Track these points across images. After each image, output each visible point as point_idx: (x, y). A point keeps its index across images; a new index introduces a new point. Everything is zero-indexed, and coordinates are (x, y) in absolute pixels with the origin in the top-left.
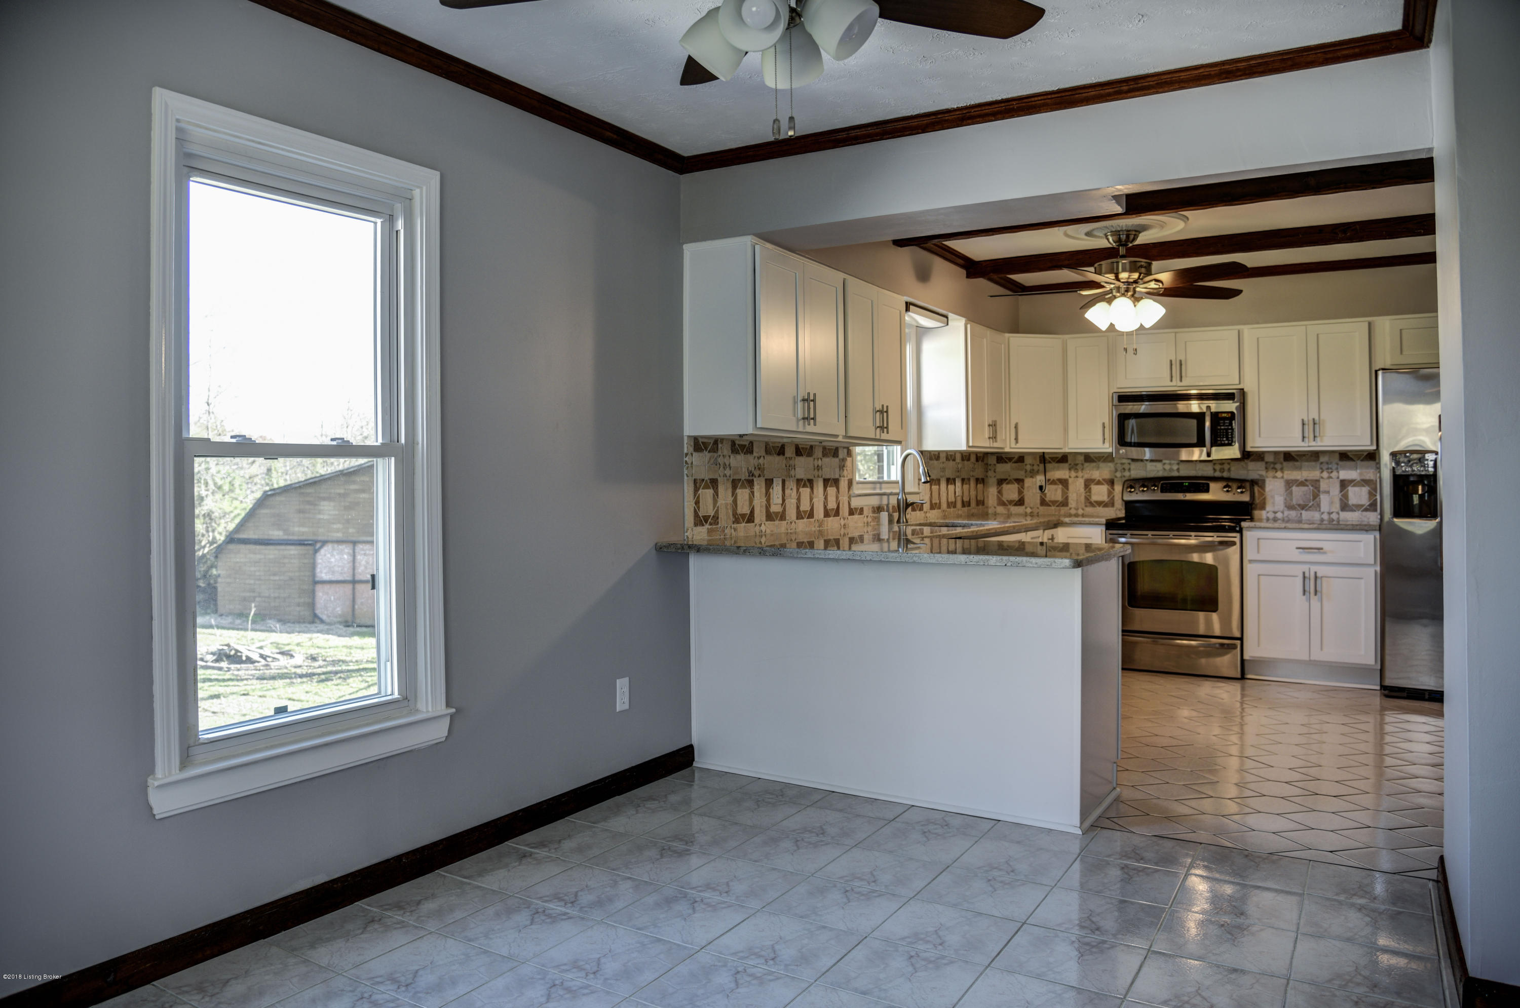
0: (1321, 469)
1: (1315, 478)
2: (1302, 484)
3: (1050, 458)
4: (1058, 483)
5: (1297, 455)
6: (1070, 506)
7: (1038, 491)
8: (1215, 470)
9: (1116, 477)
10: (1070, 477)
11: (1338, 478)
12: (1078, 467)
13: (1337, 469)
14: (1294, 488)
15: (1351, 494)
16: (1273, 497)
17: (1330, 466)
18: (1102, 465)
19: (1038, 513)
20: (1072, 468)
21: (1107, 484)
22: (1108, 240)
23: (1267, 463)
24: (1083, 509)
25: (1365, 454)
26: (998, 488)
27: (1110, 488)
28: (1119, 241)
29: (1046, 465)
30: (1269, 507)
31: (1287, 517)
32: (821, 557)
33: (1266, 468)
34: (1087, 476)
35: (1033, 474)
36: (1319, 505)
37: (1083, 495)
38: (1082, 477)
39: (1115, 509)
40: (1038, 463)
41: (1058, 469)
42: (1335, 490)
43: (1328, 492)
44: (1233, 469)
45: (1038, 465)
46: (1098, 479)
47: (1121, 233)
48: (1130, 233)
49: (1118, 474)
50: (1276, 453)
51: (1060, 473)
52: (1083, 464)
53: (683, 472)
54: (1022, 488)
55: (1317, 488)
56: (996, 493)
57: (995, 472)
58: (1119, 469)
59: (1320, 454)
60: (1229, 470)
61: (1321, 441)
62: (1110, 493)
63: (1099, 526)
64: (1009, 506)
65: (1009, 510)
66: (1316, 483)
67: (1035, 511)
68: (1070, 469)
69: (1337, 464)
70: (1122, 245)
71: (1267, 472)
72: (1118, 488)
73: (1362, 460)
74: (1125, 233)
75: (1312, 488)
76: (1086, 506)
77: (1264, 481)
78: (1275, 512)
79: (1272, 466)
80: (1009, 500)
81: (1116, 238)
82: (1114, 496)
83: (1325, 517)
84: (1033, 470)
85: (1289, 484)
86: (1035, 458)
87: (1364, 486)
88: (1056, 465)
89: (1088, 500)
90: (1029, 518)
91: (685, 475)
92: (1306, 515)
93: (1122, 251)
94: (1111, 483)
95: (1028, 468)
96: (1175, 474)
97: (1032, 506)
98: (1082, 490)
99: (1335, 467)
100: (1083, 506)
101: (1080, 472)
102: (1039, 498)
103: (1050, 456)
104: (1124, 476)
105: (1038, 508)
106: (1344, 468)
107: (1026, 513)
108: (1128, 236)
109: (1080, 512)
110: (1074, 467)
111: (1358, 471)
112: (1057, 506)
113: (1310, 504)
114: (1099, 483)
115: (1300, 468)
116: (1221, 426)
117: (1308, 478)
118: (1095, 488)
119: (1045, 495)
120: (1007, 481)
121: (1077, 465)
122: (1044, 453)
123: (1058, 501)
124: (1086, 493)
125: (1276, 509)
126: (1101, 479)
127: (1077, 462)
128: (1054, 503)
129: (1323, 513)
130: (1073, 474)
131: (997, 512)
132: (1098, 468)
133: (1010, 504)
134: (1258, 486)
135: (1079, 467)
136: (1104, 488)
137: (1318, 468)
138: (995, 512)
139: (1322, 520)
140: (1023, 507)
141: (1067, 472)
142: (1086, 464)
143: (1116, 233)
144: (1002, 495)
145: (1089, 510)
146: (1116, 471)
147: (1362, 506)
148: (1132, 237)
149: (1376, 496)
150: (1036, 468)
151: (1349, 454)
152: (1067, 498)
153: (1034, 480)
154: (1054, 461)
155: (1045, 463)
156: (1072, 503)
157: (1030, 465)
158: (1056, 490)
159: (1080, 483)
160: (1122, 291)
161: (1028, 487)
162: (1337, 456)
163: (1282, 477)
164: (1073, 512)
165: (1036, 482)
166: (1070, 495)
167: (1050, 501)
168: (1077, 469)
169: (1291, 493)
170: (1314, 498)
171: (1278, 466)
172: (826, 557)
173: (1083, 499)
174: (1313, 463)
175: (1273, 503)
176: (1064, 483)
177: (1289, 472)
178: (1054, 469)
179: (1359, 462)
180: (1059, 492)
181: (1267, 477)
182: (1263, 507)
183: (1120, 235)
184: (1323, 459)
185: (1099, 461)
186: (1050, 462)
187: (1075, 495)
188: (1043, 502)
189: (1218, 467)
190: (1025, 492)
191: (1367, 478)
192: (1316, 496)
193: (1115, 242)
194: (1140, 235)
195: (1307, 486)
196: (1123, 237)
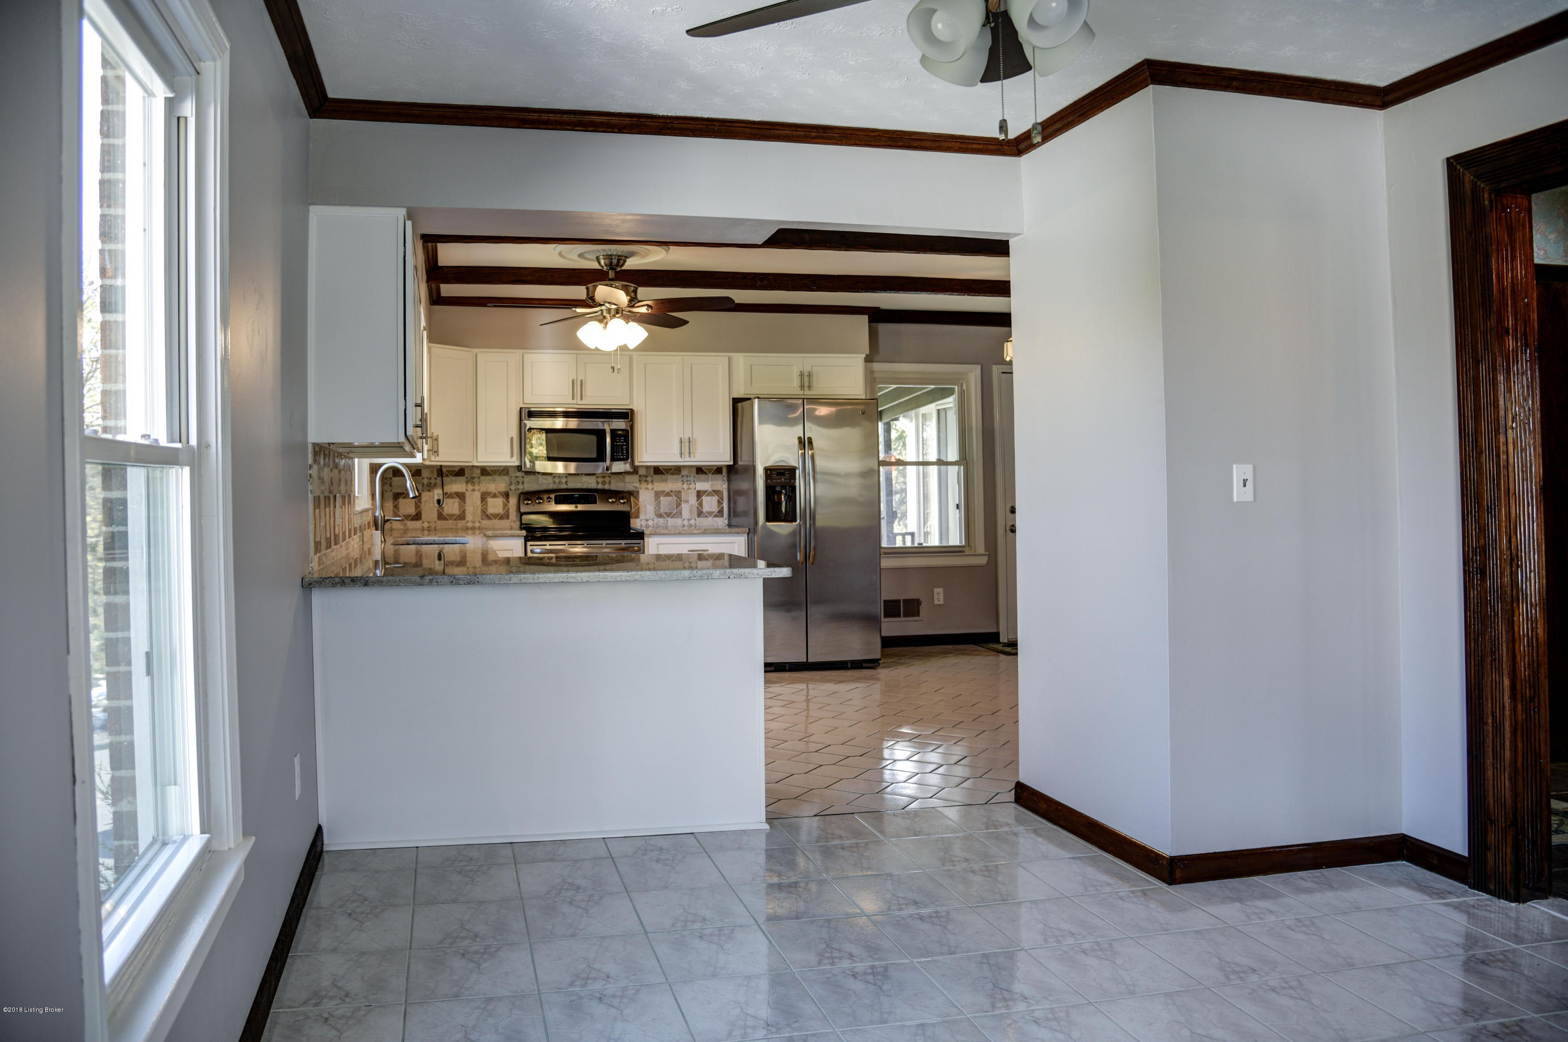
0: (682, 481)
1: (678, 490)
2: (668, 494)
3: (447, 471)
4: (456, 497)
5: (664, 469)
6: (467, 519)
7: (436, 504)
8: (598, 483)
9: (511, 490)
10: (467, 490)
11: (695, 489)
12: (474, 480)
13: (694, 481)
14: (662, 498)
15: (704, 503)
16: (645, 507)
17: (689, 479)
18: (497, 478)
19: (435, 527)
20: (469, 481)
21: (503, 496)
22: (599, 263)
23: (640, 476)
24: (480, 522)
25: (715, 468)
26: (394, 503)
27: (505, 501)
28: (611, 266)
29: (444, 478)
30: (642, 516)
31: (656, 524)
32: (529, 581)
33: (640, 481)
34: (483, 489)
35: (430, 487)
36: (681, 513)
37: (480, 508)
38: (479, 490)
39: (510, 520)
40: (436, 476)
41: (456, 482)
42: (693, 500)
43: (687, 502)
44: (612, 481)
45: (436, 479)
46: (494, 492)
47: (613, 257)
48: (621, 258)
49: (513, 487)
50: (648, 467)
51: (457, 486)
52: (479, 478)
53: (308, 488)
54: (419, 502)
55: (679, 498)
56: (392, 508)
57: (391, 486)
58: (513, 482)
59: (681, 468)
60: (610, 483)
61: (694, 457)
62: (505, 505)
63: (519, 538)
64: (406, 522)
65: (405, 525)
66: (678, 494)
67: (433, 525)
68: (467, 483)
69: (695, 477)
70: (612, 269)
71: (640, 484)
72: (513, 501)
73: (713, 474)
74: (617, 258)
75: (675, 498)
76: (483, 519)
77: (638, 492)
78: (647, 520)
79: (644, 478)
80: (406, 514)
81: (607, 261)
82: (508, 509)
83: (686, 523)
84: (430, 483)
85: (658, 494)
86: (432, 472)
87: (714, 496)
88: (454, 478)
89: (485, 513)
90: (426, 533)
91: (309, 491)
92: (671, 522)
93: (611, 274)
94: (506, 495)
95: (426, 481)
96: (564, 486)
97: (429, 520)
98: (479, 503)
99: (692, 479)
100: (480, 519)
101: (477, 485)
102: (436, 512)
103: (447, 469)
104: (518, 489)
105: (435, 522)
106: (699, 480)
107: (423, 527)
108: (619, 261)
109: (477, 525)
110: (470, 481)
111: (710, 483)
112: (455, 520)
113: (675, 512)
114: (495, 496)
115: (666, 481)
116: (617, 442)
117: (673, 490)
118: (491, 501)
119: (443, 509)
120: (404, 495)
121: (473, 478)
122: (441, 466)
123: (456, 515)
124: (482, 506)
125: (648, 517)
126: (496, 492)
127: (474, 475)
128: (451, 516)
129: (684, 520)
130: (470, 487)
131: (393, 527)
132: (494, 481)
133: (407, 520)
134: (634, 497)
135: (476, 480)
136: (500, 501)
137: (680, 480)
138: (391, 528)
139: (684, 526)
140: (421, 522)
141: (464, 485)
142: (483, 478)
143: (609, 257)
144: (398, 510)
145: (486, 523)
146: (511, 484)
147: (713, 512)
148: (622, 262)
149: (722, 504)
150: (433, 481)
151: (703, 468)
152: (464, 511)
153: (431, 493)
154: (451, 475)
155: (442, 477)
156: (469, 517)
157: (427, 478)
158: (454, 503)
159: (477, 496)
160: (613, 312)
161: (426, 501)
162: (694, 470)
163: (653, 489)
164: (470, 525)
165: (433, 495)
166: (467, 508)
167: (448, 515)
168: (474, 483)
169: (659, 502)
170: (677, 507)
171: (649, 479)
172: (536, 581)
173: (479, 511)
174: (676, 476)
175: (646, 512)
176: (461, 496)
177: (658, 484)
178: (451, 483)
179: (710, 475)
180: (457, 505)
181: (641, 489)
182: (637, 517)
183: (612, 259)
184: (684, 472)
185: (495, 474)
186: (447, 476)
187: (472, 508)
188: (441, 516)
189: (600, 480)
190: (423, 505)
191: (717, 489)
192: (678, 505)
193: (606, 265)
194: (628, 260)
195: (672, 496)
196: (615, 261)
